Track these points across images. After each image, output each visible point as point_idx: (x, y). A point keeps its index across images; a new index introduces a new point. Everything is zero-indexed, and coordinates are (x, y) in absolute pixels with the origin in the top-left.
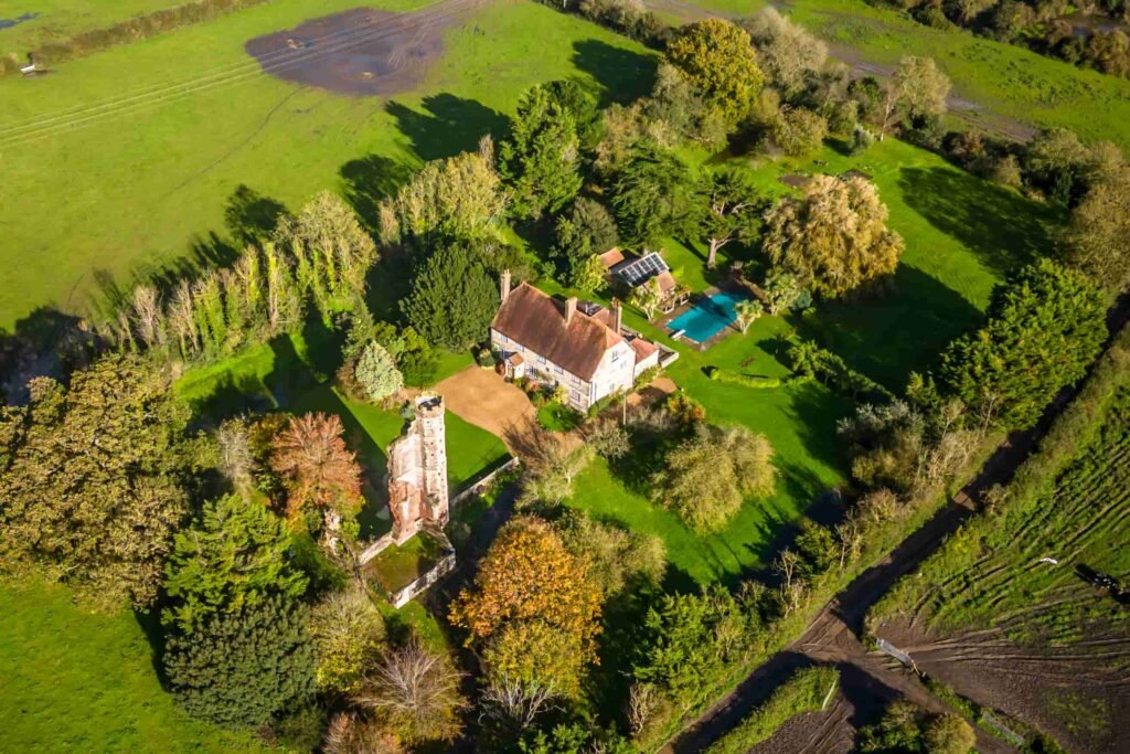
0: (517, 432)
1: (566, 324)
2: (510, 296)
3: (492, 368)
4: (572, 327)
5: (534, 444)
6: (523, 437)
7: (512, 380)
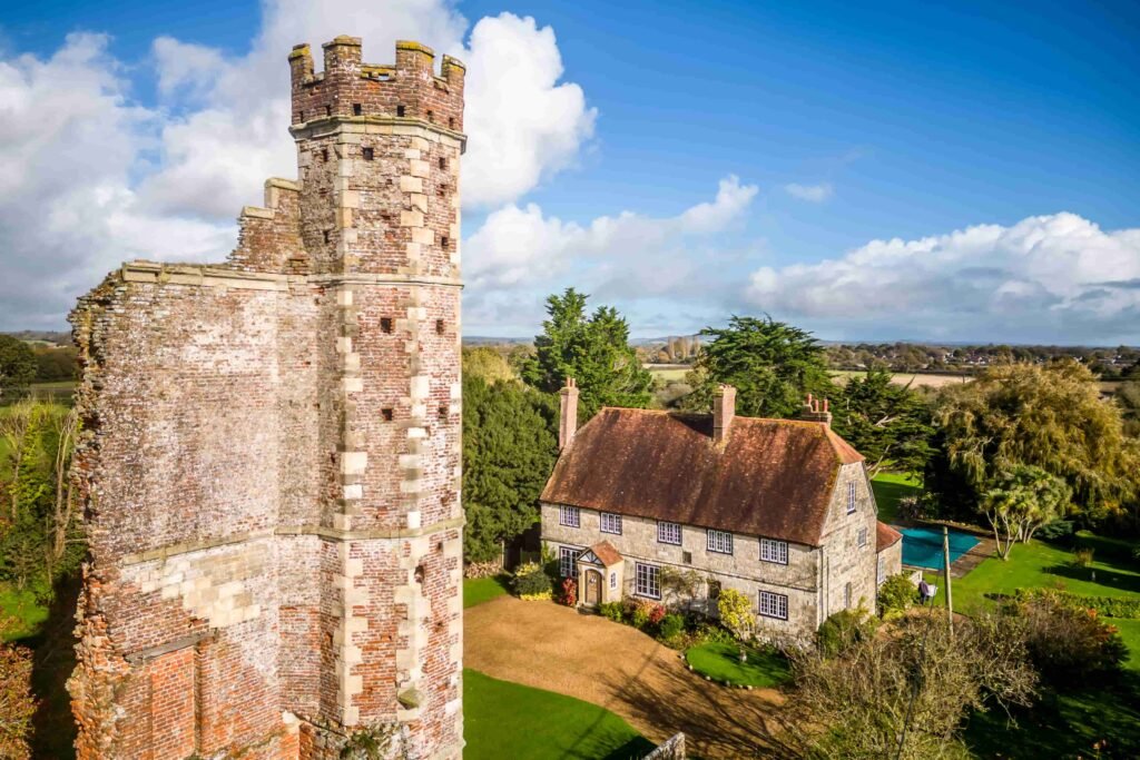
0: (648, 690)
1: (720, 446)
2: (578, 438)
3: (545, 597)
4: (734, 448)
5: (712, 713)
6: (672, 701)
7: (597, 610)
